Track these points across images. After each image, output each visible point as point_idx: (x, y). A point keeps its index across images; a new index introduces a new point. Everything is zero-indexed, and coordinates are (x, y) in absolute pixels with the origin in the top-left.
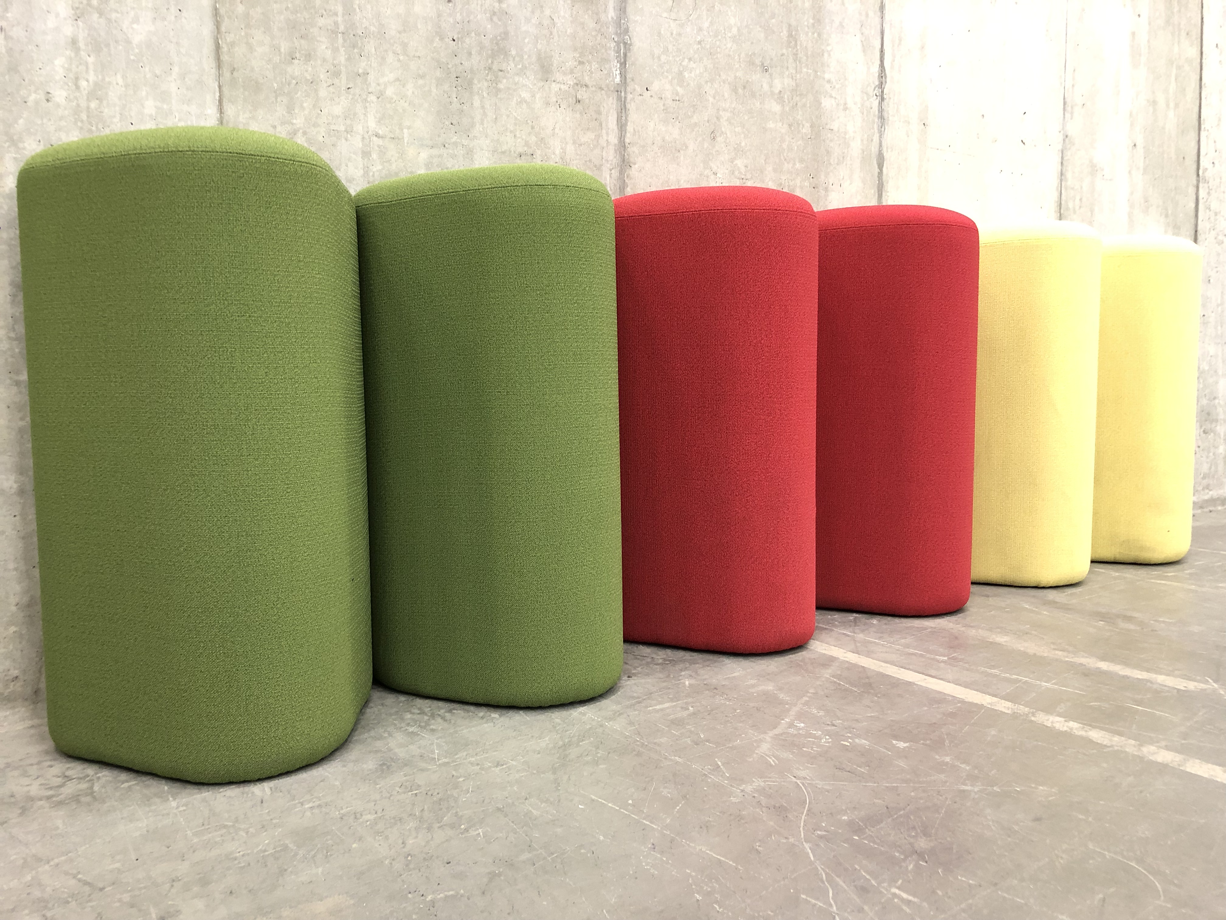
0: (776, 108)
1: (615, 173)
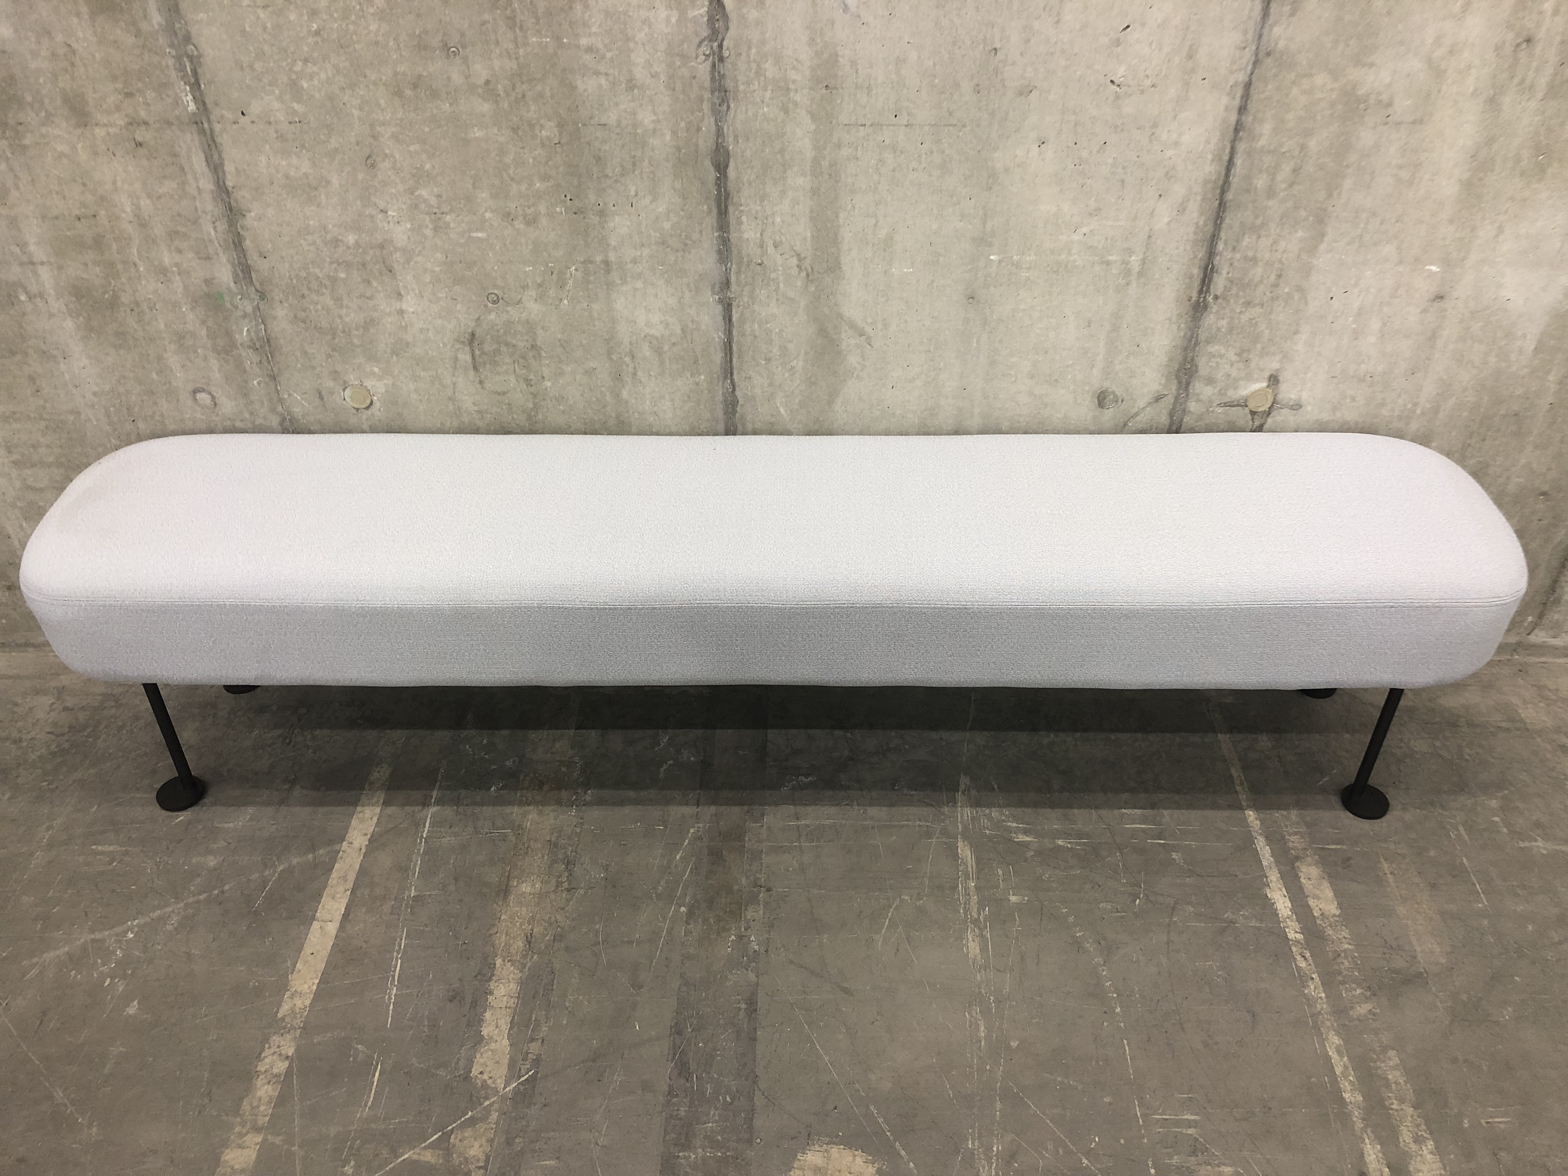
0: (486, 107)
1: (222, 226)
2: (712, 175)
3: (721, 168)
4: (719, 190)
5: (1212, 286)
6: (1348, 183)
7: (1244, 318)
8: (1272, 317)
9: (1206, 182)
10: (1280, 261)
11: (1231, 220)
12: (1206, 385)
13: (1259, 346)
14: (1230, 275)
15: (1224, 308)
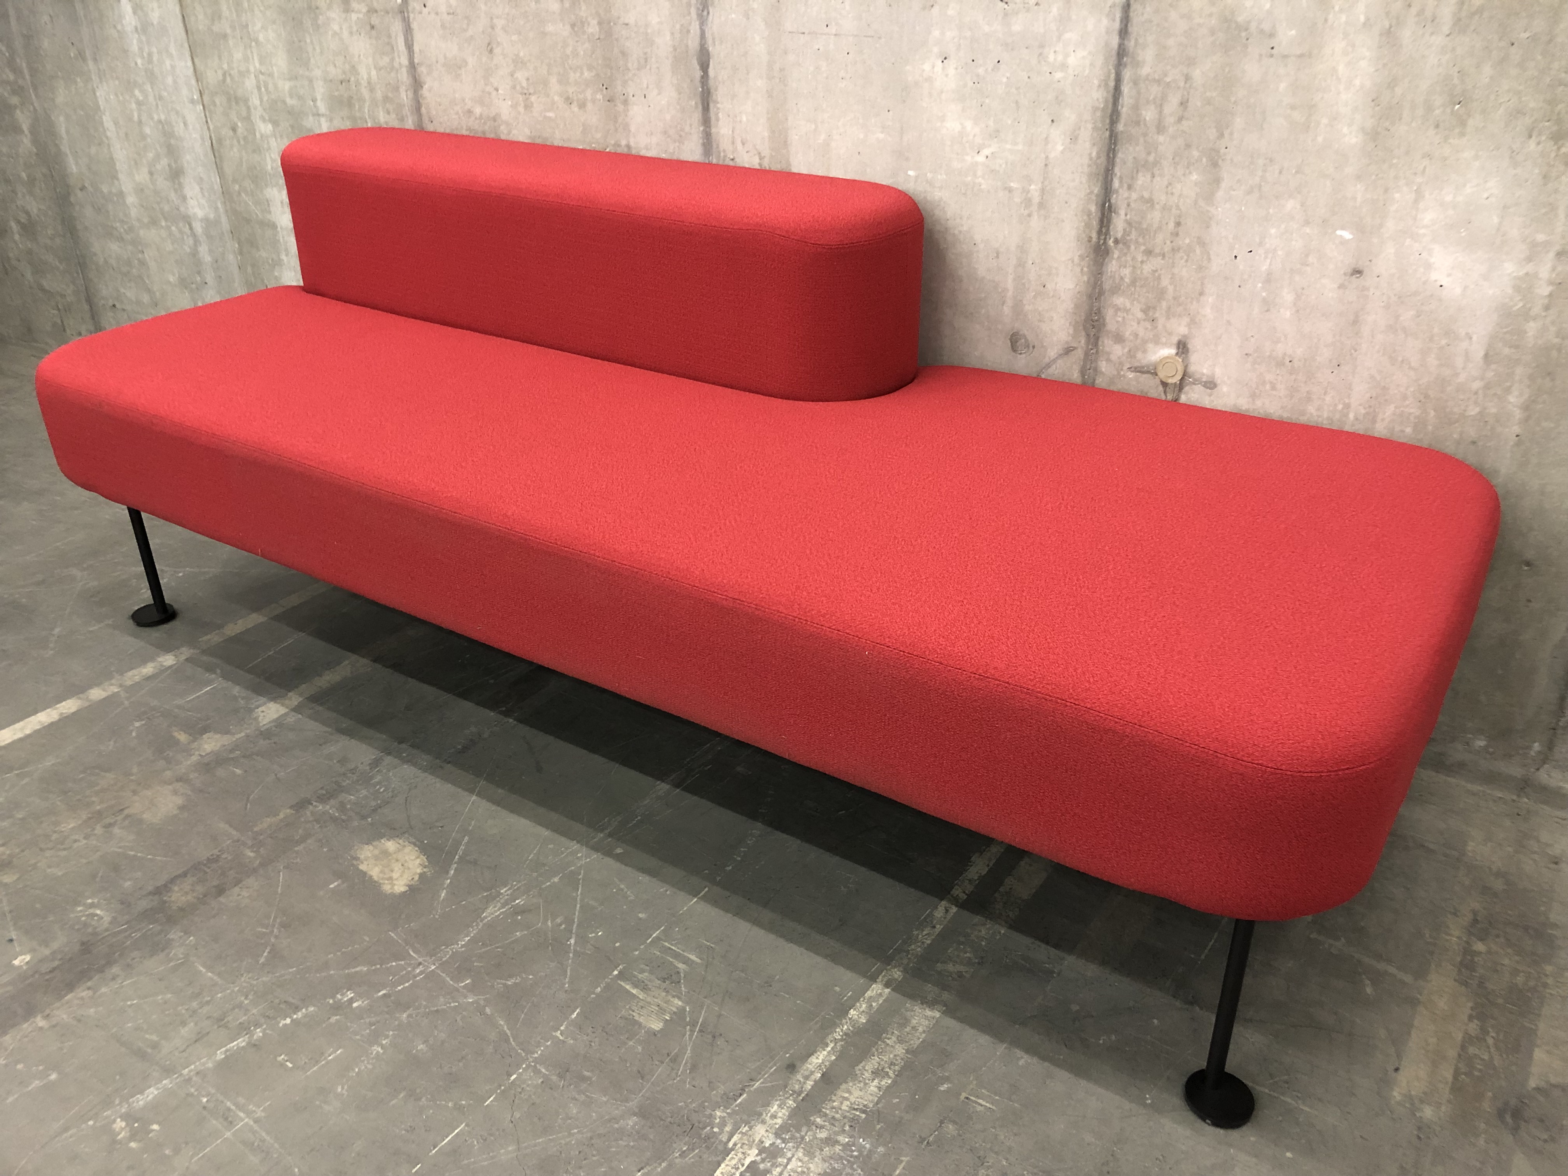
2: (698, 73)
3: (704, 67)
4: (703, 88)
5: (1111, 227)
6: (1239, 122)
7: (1147, 268)
8: (1176, 271)
9: (1095, 109)
10: (1178, 207)
11: (1126, 155)
12: (1115, 343)
13: (1164, 304)
14: (1128, 217)
15: (1125, 254)
